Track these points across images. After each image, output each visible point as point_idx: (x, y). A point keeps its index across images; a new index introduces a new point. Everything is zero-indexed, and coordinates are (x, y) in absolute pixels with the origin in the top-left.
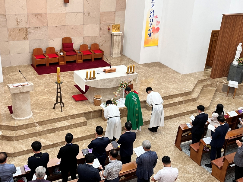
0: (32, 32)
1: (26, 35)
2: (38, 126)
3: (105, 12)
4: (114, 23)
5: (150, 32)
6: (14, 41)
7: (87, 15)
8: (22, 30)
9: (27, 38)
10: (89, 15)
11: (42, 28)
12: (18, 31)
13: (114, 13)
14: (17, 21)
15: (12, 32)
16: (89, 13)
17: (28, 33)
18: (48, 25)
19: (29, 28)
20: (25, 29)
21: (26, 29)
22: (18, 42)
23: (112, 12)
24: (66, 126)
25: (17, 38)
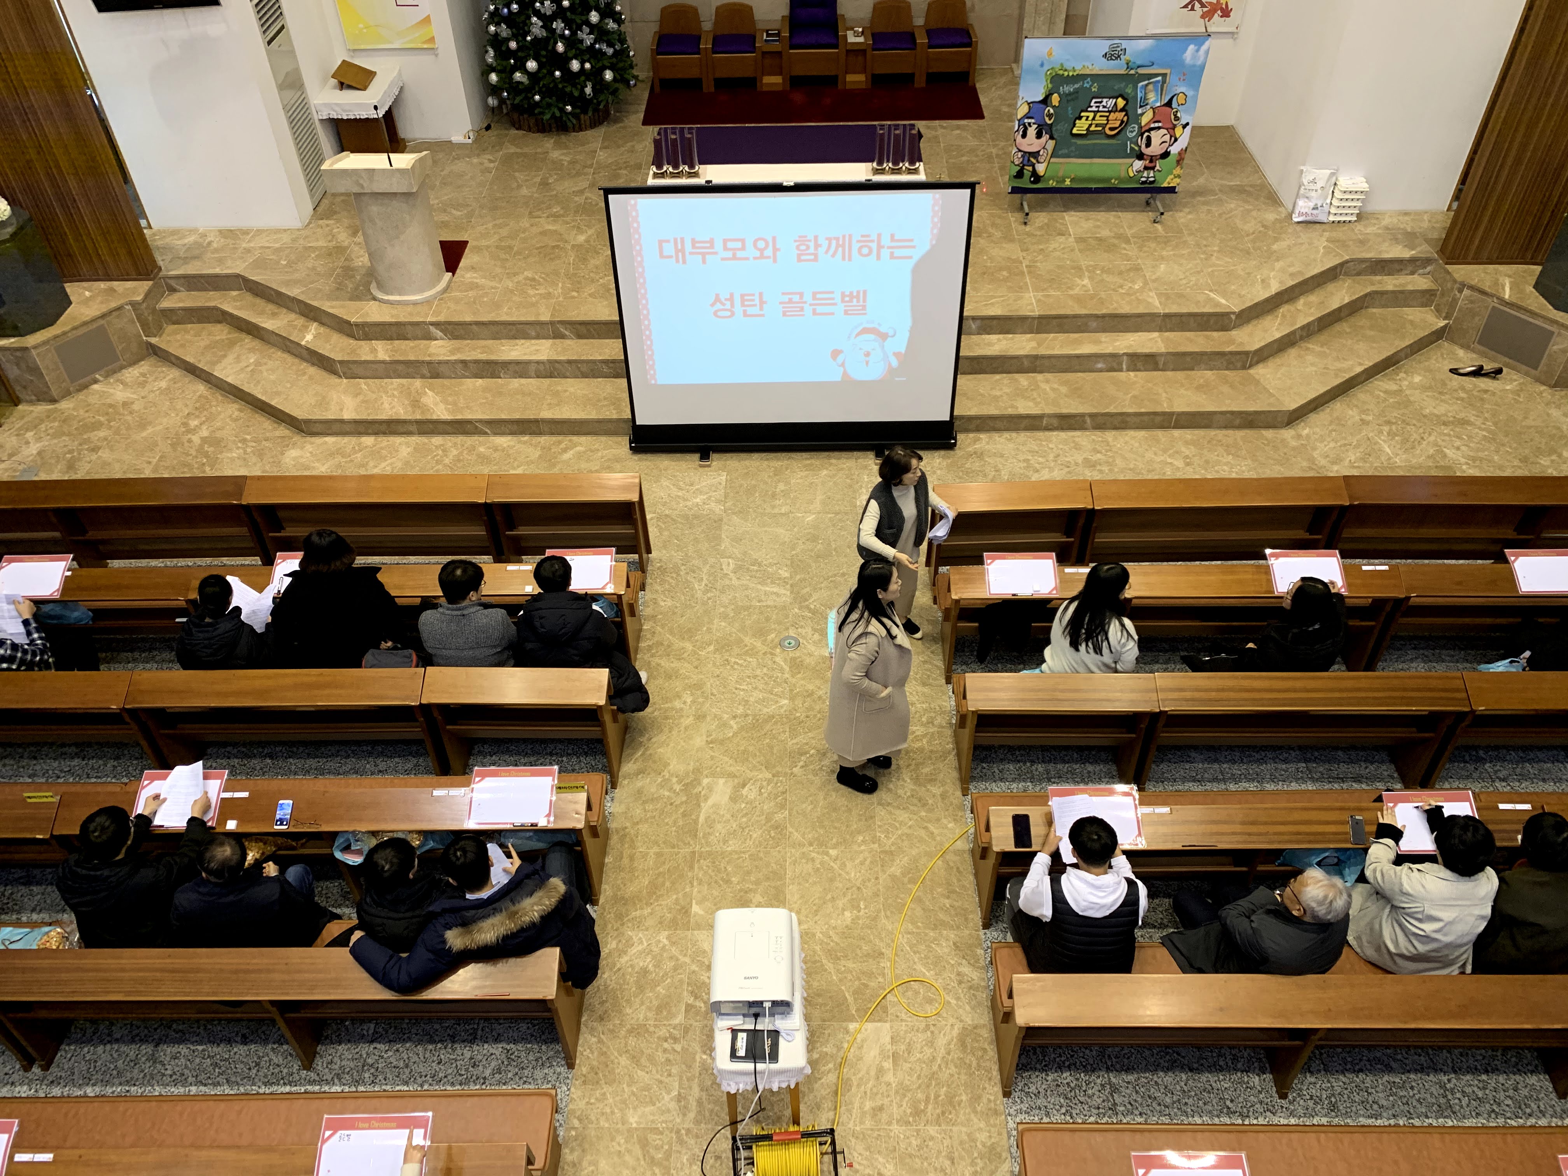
2: (442, 339)
24: (538, 362)
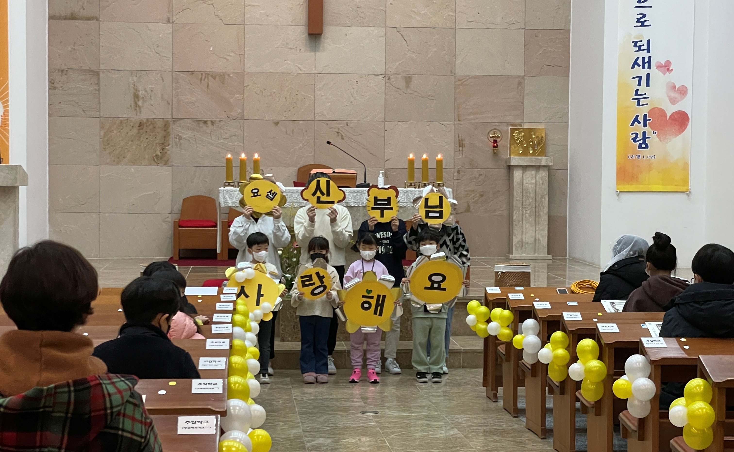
0: (184, 136)
1: (164, 145)
3: (476, 77)
4: (518, 121)
5: (640, 128)
6: (118, 163)
7: (402, 84)
8: (151, 127)
9: (165, 158)
10: (408, 86)
11: (222, 123)
12: (135, 131)
13: (520, 84)
14: (136, 96)
15: (115, 132)
16: (408, 80)
17: (172, 141)
18: (246, 117)
19: (175, 120)
20: (160, 124)
21: (166, 125)
22: (132, 169)
23: (509, 77)
25: (128, 156)
